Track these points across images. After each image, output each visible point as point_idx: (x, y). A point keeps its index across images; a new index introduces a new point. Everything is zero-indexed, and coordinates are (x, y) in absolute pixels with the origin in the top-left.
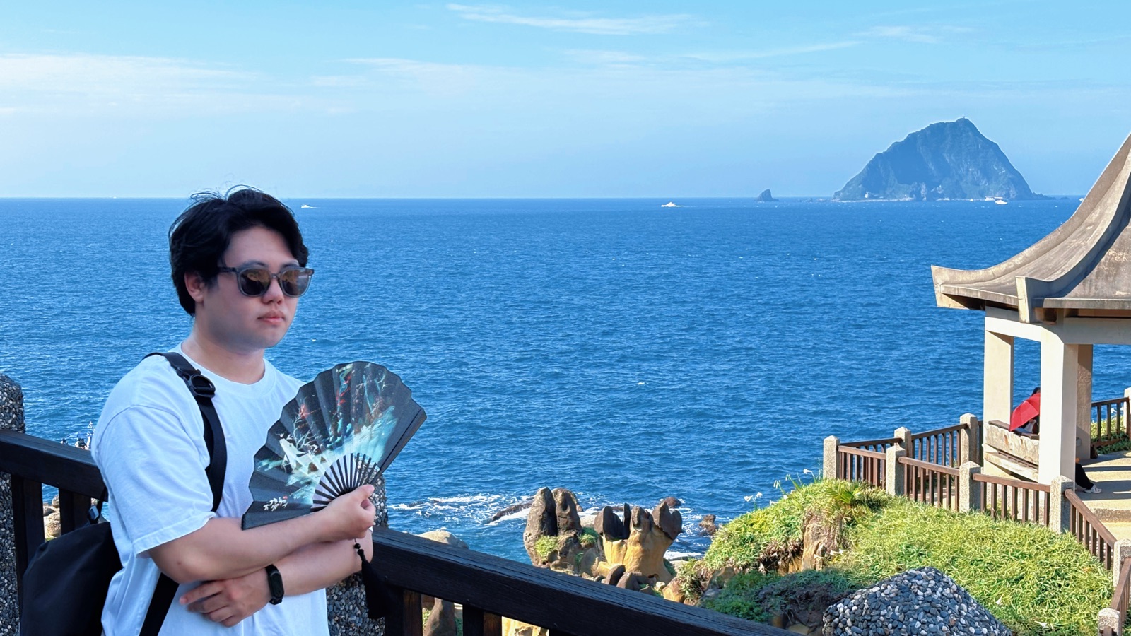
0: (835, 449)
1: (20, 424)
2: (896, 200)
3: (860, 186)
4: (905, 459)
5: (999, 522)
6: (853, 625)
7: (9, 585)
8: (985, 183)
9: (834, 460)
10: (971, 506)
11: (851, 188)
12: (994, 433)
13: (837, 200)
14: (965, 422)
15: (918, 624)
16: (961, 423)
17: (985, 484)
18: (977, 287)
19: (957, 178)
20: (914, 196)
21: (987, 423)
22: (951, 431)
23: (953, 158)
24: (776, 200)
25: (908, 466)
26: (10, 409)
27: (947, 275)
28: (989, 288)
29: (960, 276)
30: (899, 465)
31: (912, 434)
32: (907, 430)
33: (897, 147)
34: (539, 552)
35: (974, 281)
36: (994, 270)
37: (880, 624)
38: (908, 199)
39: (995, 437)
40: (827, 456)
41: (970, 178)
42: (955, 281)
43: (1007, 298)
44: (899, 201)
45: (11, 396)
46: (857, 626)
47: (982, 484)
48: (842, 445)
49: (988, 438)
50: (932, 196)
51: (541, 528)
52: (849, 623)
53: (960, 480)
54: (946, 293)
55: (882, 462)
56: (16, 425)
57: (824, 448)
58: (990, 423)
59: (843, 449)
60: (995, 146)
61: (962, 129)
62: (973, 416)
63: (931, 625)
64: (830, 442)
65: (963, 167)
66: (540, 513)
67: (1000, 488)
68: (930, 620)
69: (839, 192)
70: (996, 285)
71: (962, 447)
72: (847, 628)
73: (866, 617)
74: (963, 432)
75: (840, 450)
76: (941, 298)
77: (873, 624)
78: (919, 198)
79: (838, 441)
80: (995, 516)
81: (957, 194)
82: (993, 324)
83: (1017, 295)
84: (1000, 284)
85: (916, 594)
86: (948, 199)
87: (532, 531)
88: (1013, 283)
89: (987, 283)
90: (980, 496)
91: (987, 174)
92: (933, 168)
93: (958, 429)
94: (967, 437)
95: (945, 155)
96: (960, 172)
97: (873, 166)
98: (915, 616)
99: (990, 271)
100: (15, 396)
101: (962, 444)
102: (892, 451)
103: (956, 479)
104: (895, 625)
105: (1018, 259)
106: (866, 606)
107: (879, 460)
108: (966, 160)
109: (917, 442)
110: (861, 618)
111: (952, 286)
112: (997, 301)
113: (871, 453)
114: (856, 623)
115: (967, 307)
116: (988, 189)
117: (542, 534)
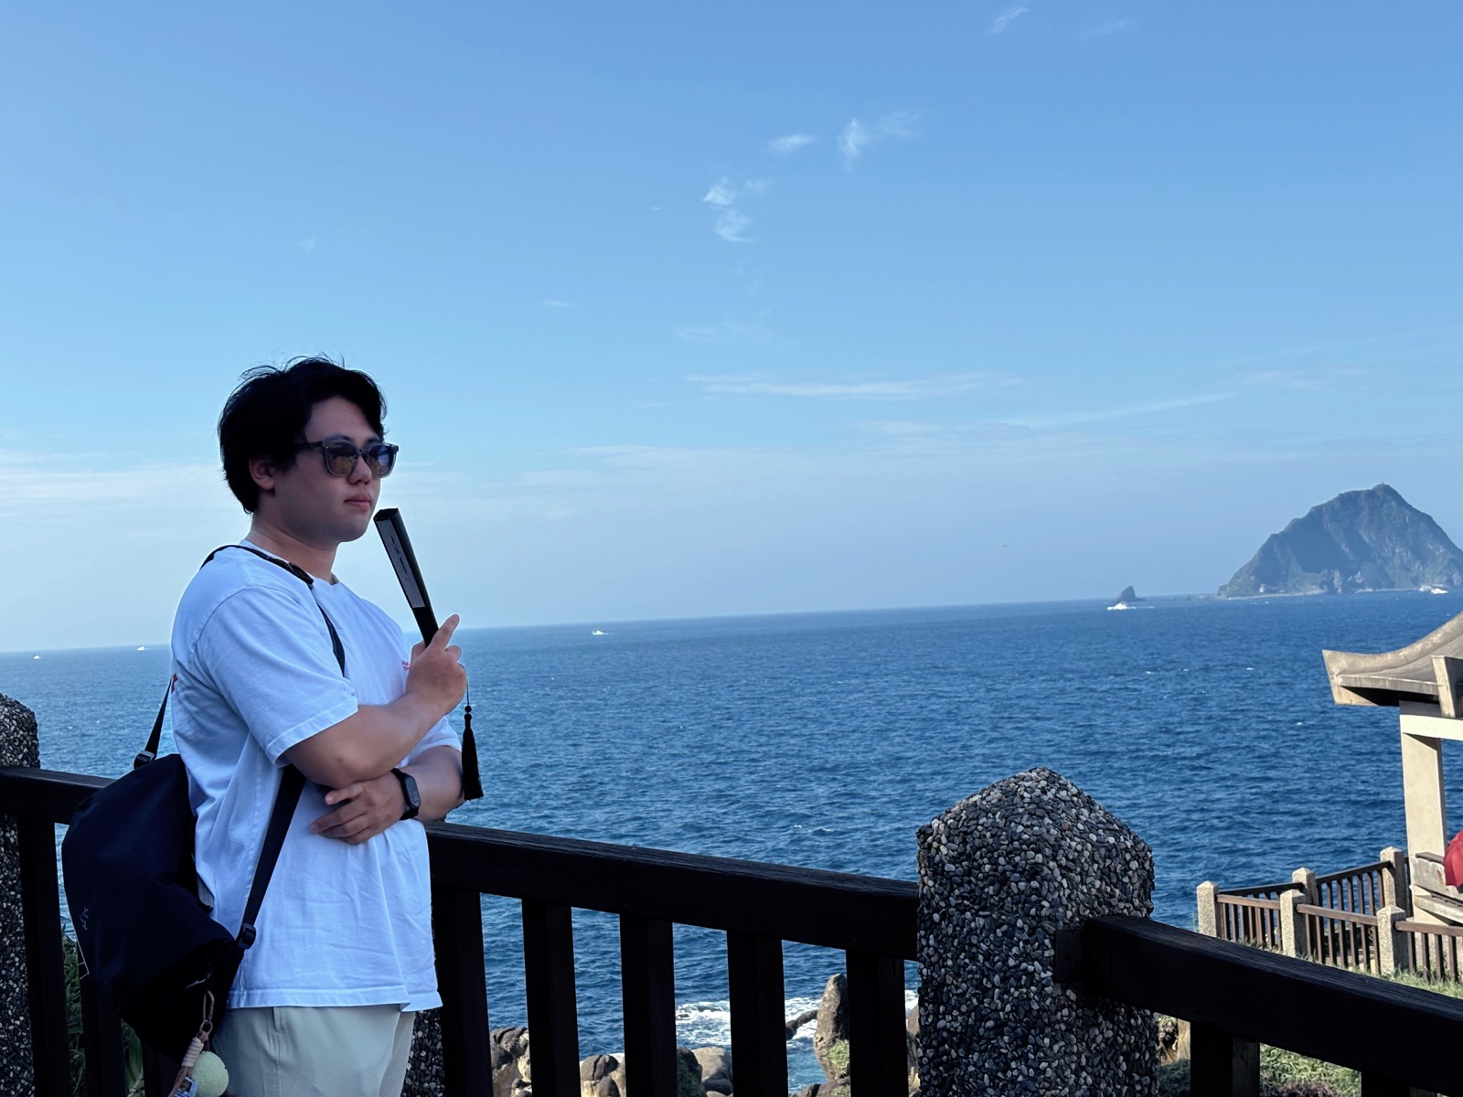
0: (1212, 899)
1: (34, 760)
2: (1301, 594)
3: (1252, 578)
4: (1305, 908)
5: (1434, 984)
6: (949, 842)
7: (21, 964)
8: (1419, 568)
9: (1213, 914)
10: (1396, 965)
11: (1240, 580)
12: (1424, 869)
13: (1223, 597)
14: (1388, 859)
15: (1021, 828)
16: (1382, 860)
17: (1413, 934)
18: (1384, 675)
19: (1380, 562)
20: (1325, 587)
21: (1414, 857)
22: (1369, 871)
23: (1372, 535)
24: (1142, 600)
25: (1310, 916)
26: (21, 742)
27: (1345, 663)
28: (1399, 675)
29: (1362, 663)
30: (1298, 916)
31: (1317, 877)
32: (1309, 872)
33: (1297, 526)
34: (834, 1062)
35: (1381, 668)
36: (1404, 653)
37: (978, 834)
38: (1317, 591)
39: (1425, 874)
40: (1204, 909)
41: (1397, 561)
42: (1356, 668)
43: (1424, 686)
44: (1306, 596)
45: (21, 724)
46: (953, 842)
47: (1409, 934)
48: (1221, 893)
49: (1416, 877)
50: (1350, 587)
51: (836, 1030)
52: (944, 840)
53: (1379, 930)
54: (1345, 685)
55: (1276, 914)
56: (28, 761)
57: (1198, 899)
58: (1418, 856)
59: (1224, 899)
60: (1428, 519)
61: (1381, 499)
62: (1398, 850)
63: (1036, 828)
64: (1205, 889)
65: (1387, 546)
66: (833, 1009)
67: (1432, 939)
68: (1035, 822)
69: (1225, 586)
70: (1409, 671)
71: (1385, 892)
72: (942, 847)
73: (962, 829)
74: (1386, 872)
75: (1220, 900)
76: (1339, 693)
77: (970, 836)
78: (1332, 590)
79: (1216, 889)
80: (1429, 978)
81: (1383, 583)
82: (1412, 723)
83: (1435, 681)
84: (1415, 670)
85: (1022, 797)
86: (1370, 590)
87: (824, 1035)
88: (1430, 669)
89: (1398, 670)
90: (1407, 951)
91: (1420, 555)
92: (1347, 550)
93: (1379, 868)
94: (1392, 879)
95: (1362, 533)
96: (1383, 554)
97: (1267, 551)
98: (1018, 821)
99: (1401, 654)
100: (27, 725)
101: (1385, 888)
102: (1288, 897)
103: (1374, 930)
104: (994, 832)
105: (1436, 637)
106: (964, 817)
107: (1271, 911)
108: (1390, 538)
109: (1324, 886)
110: (957, 832)
111: (1353, 676)
112: (1411, 691)
113: (1262, 902)
114: (951, 838)
115: (1374, 702)
116: (1424, 575)
117: (837, 1037)
